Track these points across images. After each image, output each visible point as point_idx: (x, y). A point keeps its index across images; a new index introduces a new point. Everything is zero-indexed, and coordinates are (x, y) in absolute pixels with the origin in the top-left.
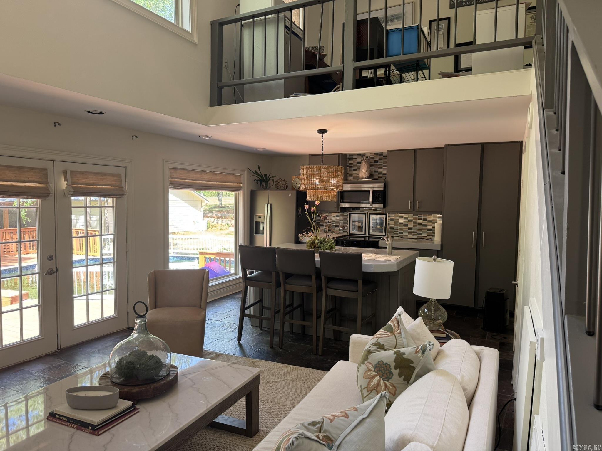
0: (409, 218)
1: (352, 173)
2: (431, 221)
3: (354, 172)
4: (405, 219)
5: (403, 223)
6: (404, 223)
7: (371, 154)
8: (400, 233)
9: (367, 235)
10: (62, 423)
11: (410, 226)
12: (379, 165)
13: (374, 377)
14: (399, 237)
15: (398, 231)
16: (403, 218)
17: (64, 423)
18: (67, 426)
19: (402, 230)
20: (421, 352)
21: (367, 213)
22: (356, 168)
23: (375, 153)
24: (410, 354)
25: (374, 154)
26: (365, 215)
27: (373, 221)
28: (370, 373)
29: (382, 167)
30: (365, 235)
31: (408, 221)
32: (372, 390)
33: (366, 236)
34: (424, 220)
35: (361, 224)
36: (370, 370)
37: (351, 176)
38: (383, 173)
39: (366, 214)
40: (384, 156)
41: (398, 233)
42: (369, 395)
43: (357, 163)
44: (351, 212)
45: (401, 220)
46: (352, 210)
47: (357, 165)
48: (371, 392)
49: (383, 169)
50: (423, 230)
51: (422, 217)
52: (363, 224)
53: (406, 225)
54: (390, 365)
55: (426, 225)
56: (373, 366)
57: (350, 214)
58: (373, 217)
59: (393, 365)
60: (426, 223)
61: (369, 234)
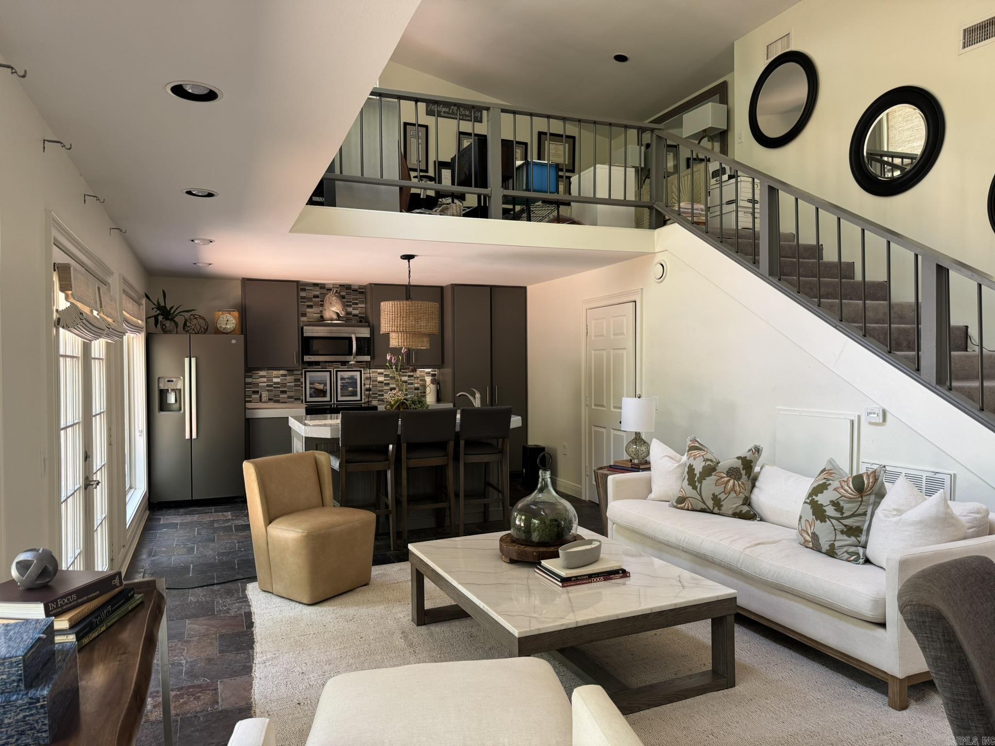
0: (390, 375)
1: (306, 311)
2: (418, 377)
3: (308, 310)
4: (386, 376)
5: (383, 382)
6: (385, 382)
7: (334, 286)
8: (380, 395)
9: (334, 401)
10: (584, 582)
11: (392, 386)
12: (347, 302)
13: (728, 481)
14: (378, 401)
15: (377, 394)
16: (383, 375)
17: (587, 581)
18: (591, 582)
19: (382, 391)
20: (756, 452)
21: (332, 370)
22: (312, 304)
23: (340, 285)
24: (750, 456)
25: (338, 286)
26: (329, 373)
27: (341, 382)
28: (723, 479)
29: (351, 305)
30: (331, 401)
31: (389, 379)
32: (730, 491)
33: (333, 403)
34: (409, 376)
35: (324, 386)
36: (724, 477)
37: (304, 315)
38: (353, 313)
39: (330, 371)
40: (353, 291)
41: (377, 395)
42: (729, 496)
43: (312, 297)
44: (306, 368)
45: (381, 379)
46: (308, 365)
47: (313, 299)
48: (730, 493)
49: (353, 307)
50: (408, 390)
51: (406, 372)
52: (326, 386)
53: (387, 384)
54: (739, 468)
55: (412, 384)
56: (725, 474)
57: (305, 372)
58: (341, 376)
59: (741, 467)
60: (412, 380)
61: (337, 401)
